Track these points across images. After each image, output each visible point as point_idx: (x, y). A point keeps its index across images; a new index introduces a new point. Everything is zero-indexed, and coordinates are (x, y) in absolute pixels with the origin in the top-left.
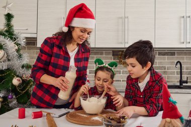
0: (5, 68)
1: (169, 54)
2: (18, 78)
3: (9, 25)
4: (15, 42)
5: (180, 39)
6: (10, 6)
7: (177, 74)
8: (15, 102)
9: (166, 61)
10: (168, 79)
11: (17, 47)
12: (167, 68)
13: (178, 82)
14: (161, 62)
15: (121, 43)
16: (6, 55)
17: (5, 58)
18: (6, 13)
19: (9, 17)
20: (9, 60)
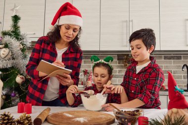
0: (9, 66)
1: (176, 58)
2: (21, 76)
3: (15, 26)
4: (21, 42)
6: (17, 8)
7: (184, 78)
8: (18, 100)
9: (173, 65)
11: (22, 47)
12: (174, 72)
13: (185, 86)
14: (167, 66)
16: (10, 54)
17: (9, 56)
18: (13, 15)
19: (16, 19)
20: (13, 59)
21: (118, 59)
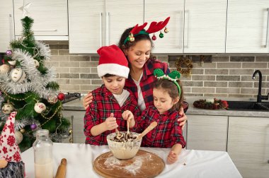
0: (24, 90)
1: (246, 59)
2: (41, 104)
3: (28, 33)
4: (36, 55)
5: (261, 41)
6: (28, 7)
7: (255, 86)
9: (242, 68)
10: (242, 92)
11: (38, 63)
12: (242, 78)
14: (234, 70)
15: (179, 47)
16: (24, 75)
17: (23, 79)
18: (24, 17)
19: (27, 22)
20: (29, 81)
21: (169, 61)
